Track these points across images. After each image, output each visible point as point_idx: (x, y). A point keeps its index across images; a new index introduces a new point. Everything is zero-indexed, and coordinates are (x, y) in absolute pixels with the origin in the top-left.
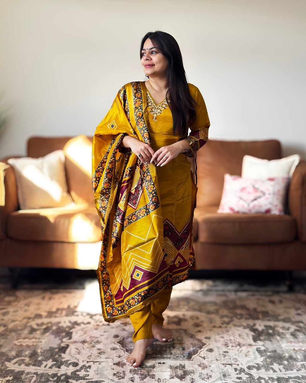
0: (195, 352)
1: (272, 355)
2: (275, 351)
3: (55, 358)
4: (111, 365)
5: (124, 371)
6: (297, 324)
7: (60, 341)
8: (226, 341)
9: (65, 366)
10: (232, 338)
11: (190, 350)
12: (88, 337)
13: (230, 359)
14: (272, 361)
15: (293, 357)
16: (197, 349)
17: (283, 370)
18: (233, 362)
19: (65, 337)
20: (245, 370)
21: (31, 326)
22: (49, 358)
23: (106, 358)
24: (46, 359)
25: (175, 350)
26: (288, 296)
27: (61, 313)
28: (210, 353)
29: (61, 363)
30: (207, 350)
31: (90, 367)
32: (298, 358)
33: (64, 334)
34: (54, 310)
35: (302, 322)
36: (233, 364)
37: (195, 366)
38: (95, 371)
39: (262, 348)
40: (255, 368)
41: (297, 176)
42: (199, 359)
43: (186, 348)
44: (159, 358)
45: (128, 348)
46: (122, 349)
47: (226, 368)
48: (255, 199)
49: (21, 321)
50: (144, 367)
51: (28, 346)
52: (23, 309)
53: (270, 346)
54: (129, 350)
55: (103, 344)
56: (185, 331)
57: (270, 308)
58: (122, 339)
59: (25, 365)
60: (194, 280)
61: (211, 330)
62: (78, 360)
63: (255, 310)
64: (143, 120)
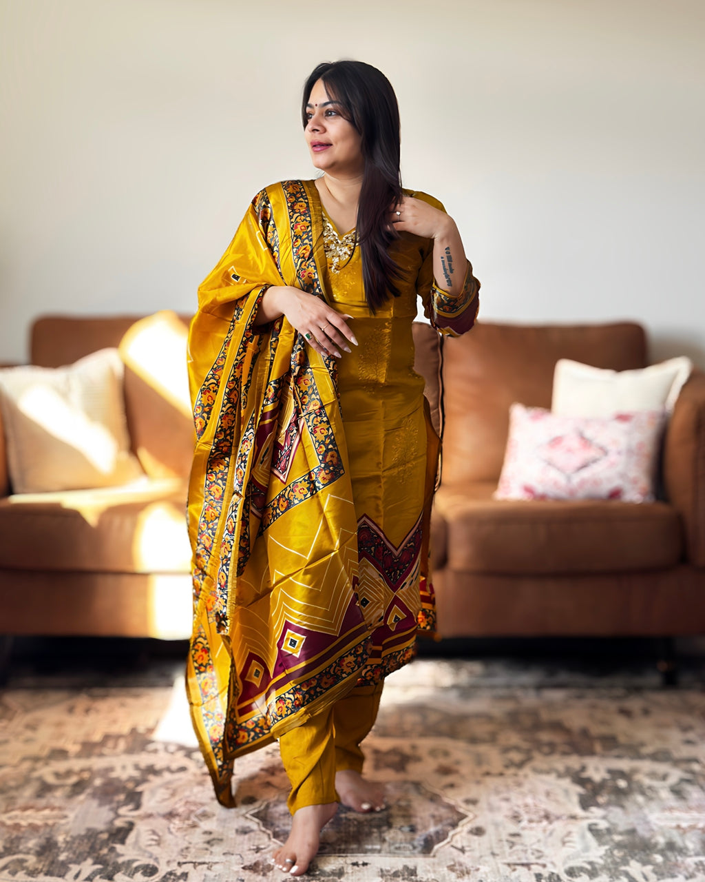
0: (441, 836)
1: (627, 842)
2: (632, 832)
3: (99, 854)
4: (238, 872)
6: (684, 766)
7: (112, 815)
8: (516, 809)
9: (124, 874)
10: (529, 800)
11: (427, 832)
12: (182, 803)
13: (525, 851)
14: (625, 855)
15: (677, 845)
16: (445, 828)
17: (653, 878)
18: (532, 859)
19: (125, 803)
20: (562, 878)
21: (40, 779)
22: (86, 854)
23: (224, 854)
24: (79, 859)
25: (392, 831)
26: (662, 698)
27: (115, 746)
28: (476, 838)
29: (114, 868)
30: (471, 832)
31: (185, 876)
32: (686, 848)
33: (122, 797)
34: (97, 737)
35: (696, 760)
36: (532, 864)
37: (441, 869)
39: (603, 825)
40: (585, 872)
41: (686, 408)
42: (451, 853)
43: (419, 827)
44: (353, 852)
45: (277, 829)
46: (264, 832)
47: (514, 875)
48: (584, 466)
49: (15, 766)
50: (318, 875)
51: (34, 828)
52: (22, 738)
53: (620, 818)
54: (281, 833)
55: (218, 820)
56: (417, 785)
57: (620, 726)
58: (262, 807)
59: (26, 874)
60: (437, 662)
61: (478, 783)
62: (156, 859)
63: (585, 733)
64: (312, 264)
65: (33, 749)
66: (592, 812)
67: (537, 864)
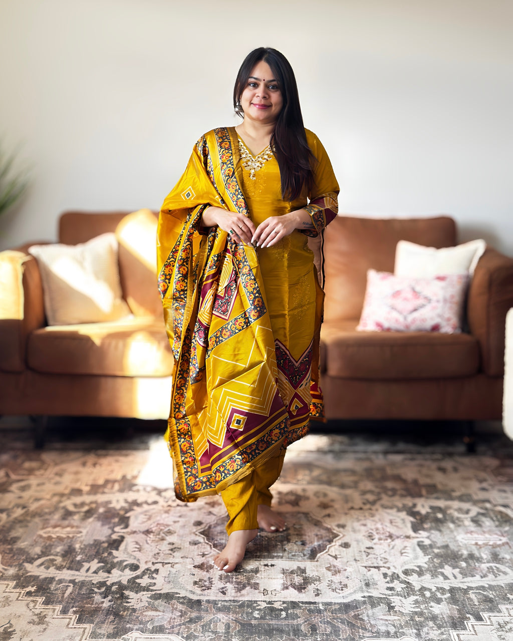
0: (321, 548)
1: (443, 553)
2: (446, 547)
3: (102, 557)
4: (191, 569)
5: (211, 577)
6: (481, 505)
7: (110, 531)
8: (371, 531)
9: (118, 569)
10: (379, 526)
11: (313, 546)
12: (155, 524)
13: (376, 559)
14: (441, 562)
15: (475, 556)
16: (325, 543)
17: (459, 576)
18: (381, 564)
19: (119, 524)
20: (400, 576)
21: (64, 508)
22: (93, 557)
23: (182, 557)
24: (89, 559)
25: (290, 544)
26: (466, 460)
27: (112, 487)
28: (344, 549)
29: (112, 565)
30: (341, 546)
31: (157, 571)
32: (482, 558)
33: (116, 520)
34: (101, 482)
35: (488, 501)
36: (381, 567)
37: (322, 569)
38: (165, 577)
39: (427, 542)
40: (415, 573)
41: (481, 273)
42: (328, 559)
43: (308, 542)
44: (264, 557)
45: (216, 542)
46: (207, 544)
47: (369, 573)
48: (415, 310)
49: (49, 500)
50: (242, 572)
51: (60, 539)
52: (53, 481)
53: (439, 538)
54: (218, 544)
55: (178, 535)
56: (306, 514)
57: (439, 479)
58: (207, 528)
59: (55, 568)
60: (320, 436)
61: (346, 514)
62: (138, 560)
63: (415, 482)
64: (235, 180)
65: (60, 489)
66: (420, 534)
67: (384, 567)
